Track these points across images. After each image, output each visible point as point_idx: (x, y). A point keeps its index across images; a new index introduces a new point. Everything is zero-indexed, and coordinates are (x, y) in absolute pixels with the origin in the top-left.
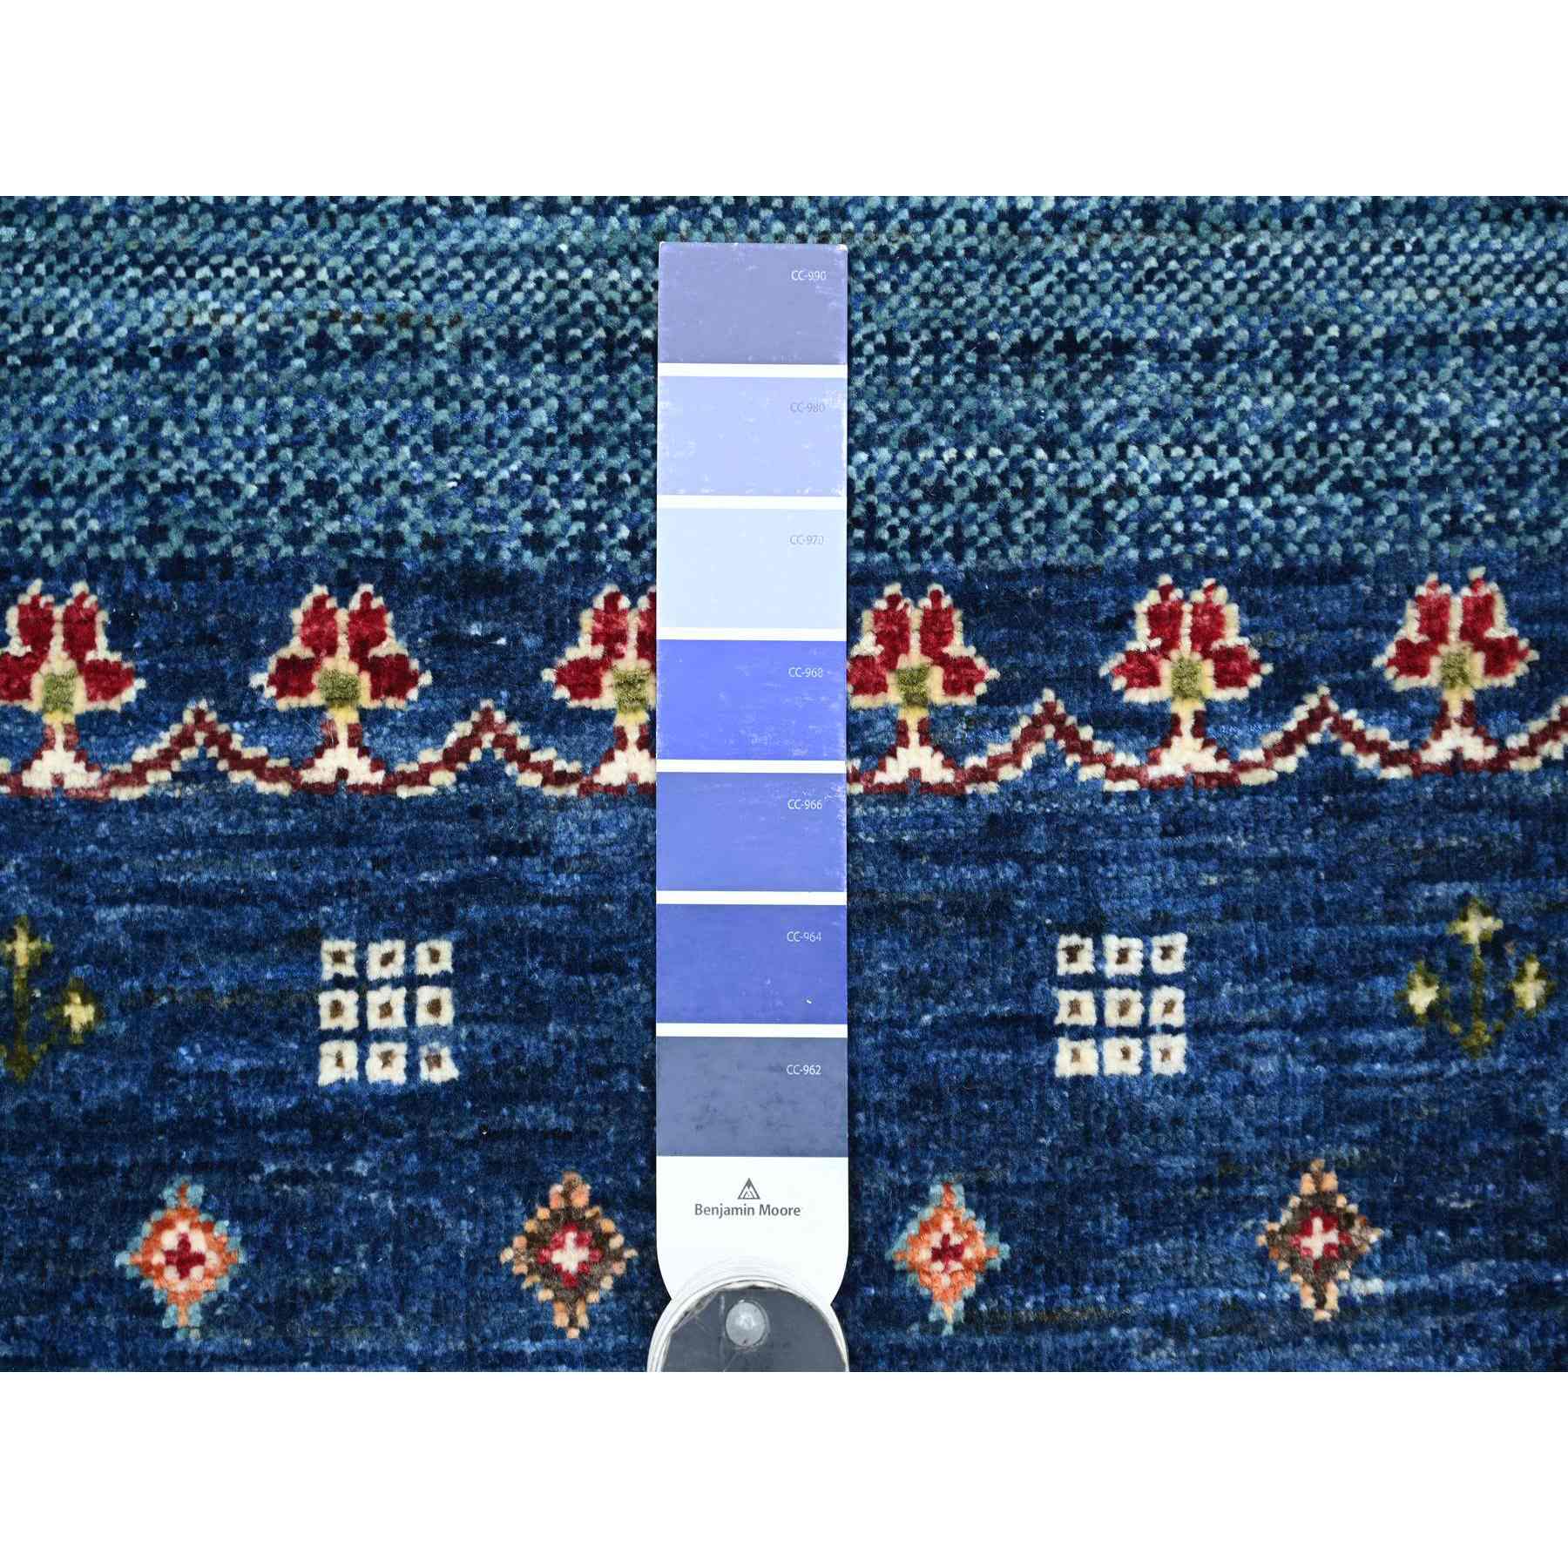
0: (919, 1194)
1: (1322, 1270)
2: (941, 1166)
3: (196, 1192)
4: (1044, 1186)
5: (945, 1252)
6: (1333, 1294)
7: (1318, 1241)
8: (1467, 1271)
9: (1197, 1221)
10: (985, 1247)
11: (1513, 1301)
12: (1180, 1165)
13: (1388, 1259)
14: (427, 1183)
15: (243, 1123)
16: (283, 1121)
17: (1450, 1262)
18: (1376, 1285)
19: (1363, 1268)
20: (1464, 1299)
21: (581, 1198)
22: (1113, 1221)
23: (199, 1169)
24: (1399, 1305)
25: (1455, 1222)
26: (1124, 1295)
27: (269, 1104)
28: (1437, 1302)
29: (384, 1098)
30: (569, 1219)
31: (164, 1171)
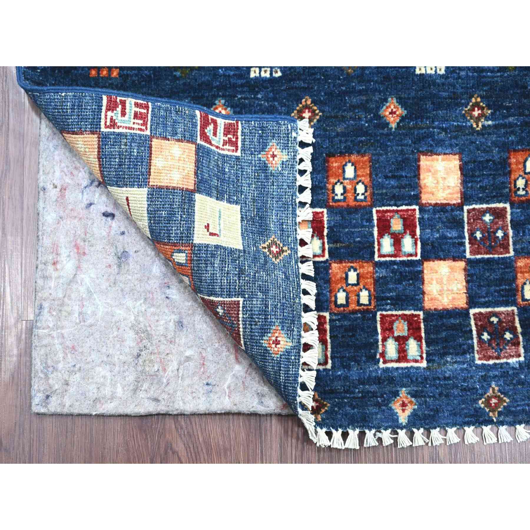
0: (386, 100)
1: (478, 119)
2: (391, 94)
3: (223, 101)
4: (414, 98)
5: (392, 113)
6: (480, 125)
7: (476, 113)
8: (511, 119)
9: (449, 107)
10: (401, 111)
11: (521, 125)
12: (444, 94)
13: (492, 117)
14: (274, 99)
15: (234, 86)
16: (242, 86)
17: (507, 117)
18: (490, 123)
19: (487, 119)
20: (511, 125)
21: (309, 102)
22: (429, 105)
23: (223, 96)
24: (495, 126)
25: (508, 108)
26: (433, 122)
27: (240, 82)
28: (504, 126)
29: (265, 80)
30: (306, 107)
31: (215, 97)
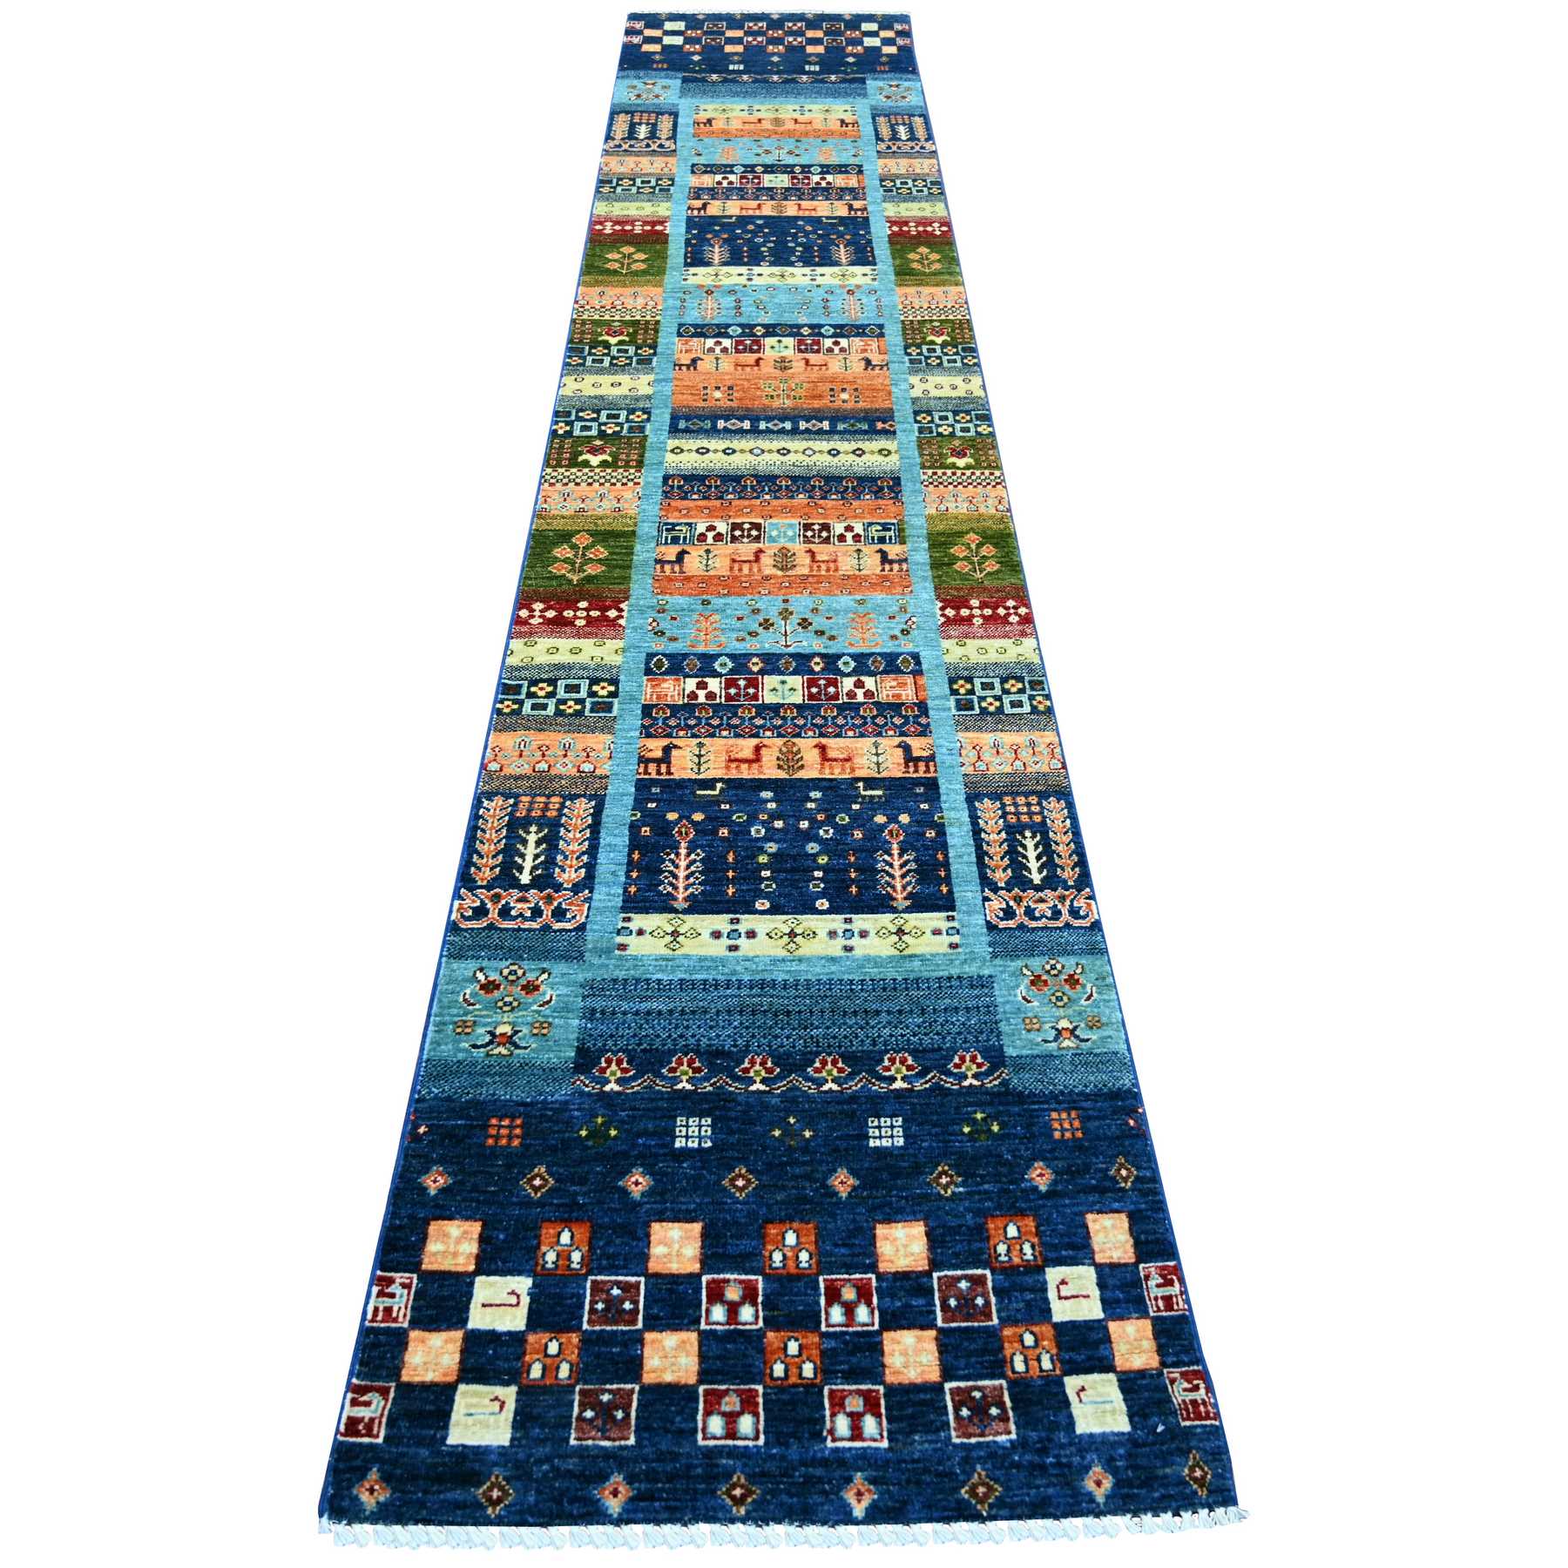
0: (835, 1171)
1: (946, 1187)
2: (840, 1165)
3: (641, 1170)
4: (867, 1169)
5: (842, 1183)
6: (949, 1192)
7: (944, 1180)
8: (986, 1186)
9: (908, 1175)
10: (852, 1181)
11: (999, 1192)
12: (906, 1164)
13: (963, 1184)
14: (703, 1168)
15: (656, 1155)
16: (665, 1155)
17: (981, 1184)
18: (961, 1189)
19: (957, 1185)
20: (986, 1192)
21: (743, 1171)
22: (885, 1176)
23: (642, 1165)
24: (968, 1193)
25: (982, 1176)
26: (891, 1191)
27: (661, 1151)
28: (979, 1193)
29: (693, 1150)
30: (740, 1175)
31: (634, 1165)
